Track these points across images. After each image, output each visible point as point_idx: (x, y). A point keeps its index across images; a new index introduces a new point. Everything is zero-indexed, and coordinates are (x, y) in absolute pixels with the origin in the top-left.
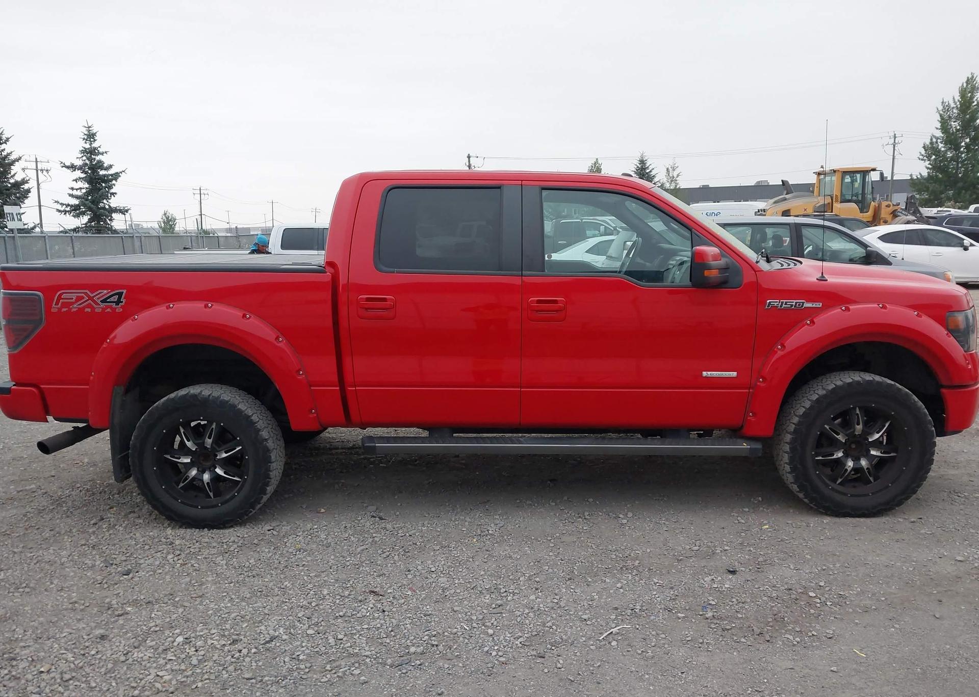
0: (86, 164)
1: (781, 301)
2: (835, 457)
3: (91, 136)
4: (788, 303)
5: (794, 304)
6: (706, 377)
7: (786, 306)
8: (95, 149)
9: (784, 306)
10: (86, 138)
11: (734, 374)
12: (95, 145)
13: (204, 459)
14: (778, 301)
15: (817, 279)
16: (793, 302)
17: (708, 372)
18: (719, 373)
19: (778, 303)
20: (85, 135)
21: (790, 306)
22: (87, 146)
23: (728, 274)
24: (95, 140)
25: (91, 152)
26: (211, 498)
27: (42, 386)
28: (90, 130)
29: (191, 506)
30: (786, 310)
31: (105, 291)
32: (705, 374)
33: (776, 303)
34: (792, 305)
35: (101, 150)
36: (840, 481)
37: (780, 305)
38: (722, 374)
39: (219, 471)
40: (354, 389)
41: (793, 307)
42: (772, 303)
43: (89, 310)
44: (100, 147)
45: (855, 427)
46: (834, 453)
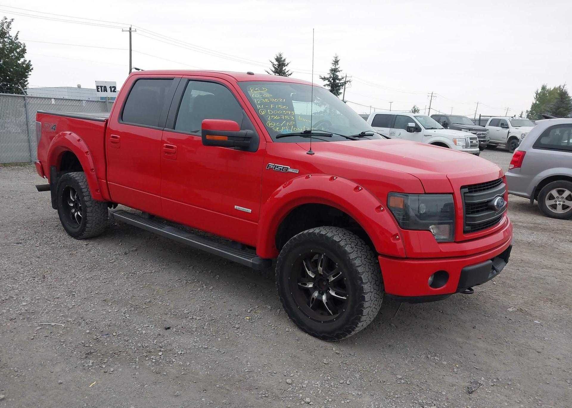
0: (331, 77)
1: (275, 165)
3: (336, 62)
4: (279, 167)
5: (282, 168)
6: (236, 209)
7: (277, 169)
8: (337, 69)
9: (276, 168)
10: (334, 63)
11: (250, 211)
12: (337, 67)
13: (75, 206)
14: (273, 164)
15: (307, 153)
16: (282, 167)
17: (237, 206)
18: (243, 208)
20: (334, 61)
21: (279, 169)
22: (334, 67)
23: (250, 142)
24: (338, 64)
25: (334, 71)
26: (78, 224)
27: (42, 163)
28: (336, 59)
30: (277, 171)
31: (53, 124)
33: (271, 165)
35: (339, 69)
37: (274, 168)
38: (244, 210)
39: (79, 213)
41: (281, 170)
42: (270, 166)
44: (339, 68)
45: (319, 268)
46: (307, 283)
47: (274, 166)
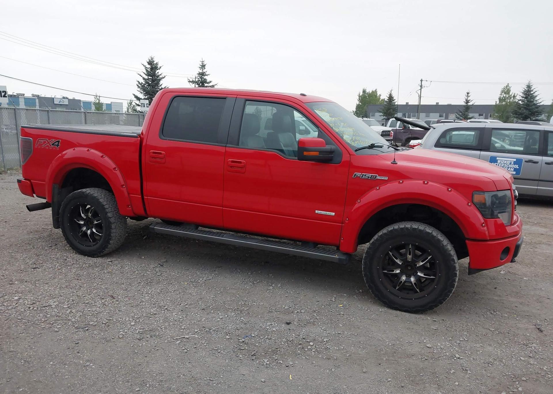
0: (199, 80)
1: (363, 174)
2: (394, 272)
3: (203, 66)
4: (366, 176)
5: (370, 176)
6: (317, 213)
7: (365, 177)
8: (204, 73)
10: (201, 67)
11: (333, 214)
12: (204, 71)
13: (89, 223)
14: (361, 173)
15: (391, 163)
16: (370, 175)
17: (319, 211)
18: (325, 212)
19: (360, 175)
20: (201, 66)
21: (367, 177)
22: (201, 71)
23: (333, 155)
24: (204, 69)
25: (202, 74)
26: (91, 242)
27: (32, 181)
28: (203, 63)
29: (82, 244)
30: (365, 179)
31: (54, 140)
32: (317, 211)
33: (358, 174)
34: (369, 177)
35: (207, 73)
36: (397, 288)
37: (361, 176)
38: (326, 213)
39: (94, 230)
40: (147, 197)
41: (369, 178)
43: (47, 148)
44: (206, 72)
45: (408, 256)
46: (394, 270)
47: (361, 175)
